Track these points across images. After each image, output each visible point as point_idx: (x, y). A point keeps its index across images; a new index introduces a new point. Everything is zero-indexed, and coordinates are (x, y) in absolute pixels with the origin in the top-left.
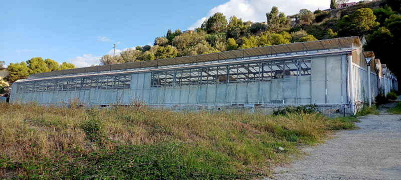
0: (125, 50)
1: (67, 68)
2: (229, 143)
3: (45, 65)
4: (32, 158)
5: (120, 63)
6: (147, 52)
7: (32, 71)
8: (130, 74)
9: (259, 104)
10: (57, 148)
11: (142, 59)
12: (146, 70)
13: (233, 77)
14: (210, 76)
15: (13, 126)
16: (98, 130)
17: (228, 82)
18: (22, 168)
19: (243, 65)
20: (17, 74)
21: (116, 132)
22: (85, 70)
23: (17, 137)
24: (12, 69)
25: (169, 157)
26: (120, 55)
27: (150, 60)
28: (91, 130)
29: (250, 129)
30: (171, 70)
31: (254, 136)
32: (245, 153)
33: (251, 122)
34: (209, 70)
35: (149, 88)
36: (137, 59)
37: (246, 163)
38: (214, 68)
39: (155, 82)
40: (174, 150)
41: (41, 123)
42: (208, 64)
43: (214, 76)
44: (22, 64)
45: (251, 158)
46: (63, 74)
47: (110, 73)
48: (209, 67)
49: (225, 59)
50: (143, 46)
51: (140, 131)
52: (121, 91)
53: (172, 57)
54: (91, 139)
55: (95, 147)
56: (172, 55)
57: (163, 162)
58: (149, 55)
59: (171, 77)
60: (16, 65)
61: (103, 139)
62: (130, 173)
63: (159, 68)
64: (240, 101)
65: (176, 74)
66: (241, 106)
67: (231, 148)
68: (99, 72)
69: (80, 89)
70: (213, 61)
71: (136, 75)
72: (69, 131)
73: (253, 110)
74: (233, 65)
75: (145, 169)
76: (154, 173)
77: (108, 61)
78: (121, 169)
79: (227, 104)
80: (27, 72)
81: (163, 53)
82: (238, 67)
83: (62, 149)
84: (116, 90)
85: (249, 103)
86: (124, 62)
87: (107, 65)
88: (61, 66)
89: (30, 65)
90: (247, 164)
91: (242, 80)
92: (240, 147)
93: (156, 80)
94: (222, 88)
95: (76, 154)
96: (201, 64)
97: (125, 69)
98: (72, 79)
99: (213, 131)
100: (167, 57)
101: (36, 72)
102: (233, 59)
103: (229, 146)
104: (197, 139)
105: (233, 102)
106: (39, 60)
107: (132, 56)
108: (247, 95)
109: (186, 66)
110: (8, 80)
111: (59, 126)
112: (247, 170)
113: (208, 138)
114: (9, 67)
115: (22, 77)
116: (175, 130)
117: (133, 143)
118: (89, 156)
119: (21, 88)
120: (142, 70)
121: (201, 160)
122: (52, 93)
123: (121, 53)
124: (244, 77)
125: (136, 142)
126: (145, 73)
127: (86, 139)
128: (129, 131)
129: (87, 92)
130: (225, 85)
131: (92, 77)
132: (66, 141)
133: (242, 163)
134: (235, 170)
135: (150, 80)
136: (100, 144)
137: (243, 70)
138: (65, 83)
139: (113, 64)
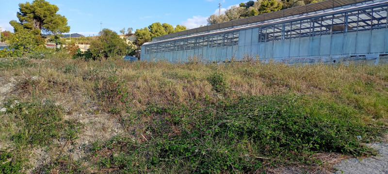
0: (230, 8)
1: (180, 30)
2: (354, 95)
3: (163, 29)
4: (172, 105)
5: (225, 21)
6: (251, 7)
7: (153, 35)
8: (238, 31)
9: (385, 54)
10: (190, 97)
11: (246, 16)
12: (253, 26)
13: (349, 25)
14: (322, 26)
15: (155, 79)
16: (221, 82)
17: (346, 31)
18: (167, 112)
19: (363, 10)
20: (142, 38)
21: (236, 83)
22: (196, 30)
23: (159, 87)
24: (138, 34)
25: (291, 107)
26: (224, 14)
27: (253, 15)
28: (215, 82)
29: (378, 81)
30: (278, 23)
31: (383, 89)
32: (375, 105)
33: (378, 73)
34: (322, 20)
35: (257, 43)
36: (241, 16)
37: (377, 116)
38: (327, 17)
39: (262, 37)
40: (295, 101)
41: (175, 76)
42: (321, 13)
43: (326, 26)
44: (145, 29)
45: (382, 112)
46: (179, 36)
47: (219, 31)
48: (322, 17)
49: (341, 6)
50: (247, 2)
51: (258, 83)
52: (230, 48)
53: (276, 10)
54: (217, 90)
55: (220, 96)
56: (276, 8)
57: (286, 112)
58: (253, 11)
59: (279, 31)
60: (141, 30)
61: (227, 90)
62: (255, 120)
63: (266, 23)
64: (361, 51)
65: (284, 27)
66: (361, 57)
67: (357, 101)
68: (209, 31)
69: (193, 48)
70: (326, 9)
71: (244, 32)
72: (198, 82)
73: (377, 61)
74: (351, 12)
75: (269, 118)
76: (279, 122)
77: (214, 21)
78: (247, 116)
79: (345, 56)
80: (149, 36)
81: (266, 7)
82: (359, 14)
83: (195, 98)
84: (226, 47)
85: (372, 53)
86: (229, 20)
87: (214, 24)
88: (175, 29)
89: (152, 30)
90: (378, 118)
91: (361, 28)
92: (367, 100)
93: (264, 35)
94: (339, 38)
95: (207, 103)
96: (312, 14)
97: (233, 27)
98: (188, 39)
99: (334, 83)
100: (272, 10)
101: (156, 36)
102: (351, 4)
103: (354, 99)
104: (317, 91)
105: (352, 54)
106: (158, 24)
107: (236, 14)
108: (370, 45)
109: (296, 17)
110: (136, 44)
111: (190, 79)
112: (378, 124)
113: (328, 90)
114: (136, 33)
115: (146, 41)
116: (292, 82)
117: (253, 94)
118: (217, 104)
119: (148, 50)
120: (249, 26)
121: (325, 111)
122: (172, 52)
123: (225, 12)
124: (364, 24)
125: (256, 93)
126: (252, 28)
127: (212, 90)
128: (248, 83)
129: (200, 50)
130: (342, 35)
131: (203, 36)
132: (197, 91)
133: (372, 117)
134: (363, 124)
135: (258, 36)
136: (225, 94)
137: (363, 16)
138: (182, 43)
139: (219, 23)
